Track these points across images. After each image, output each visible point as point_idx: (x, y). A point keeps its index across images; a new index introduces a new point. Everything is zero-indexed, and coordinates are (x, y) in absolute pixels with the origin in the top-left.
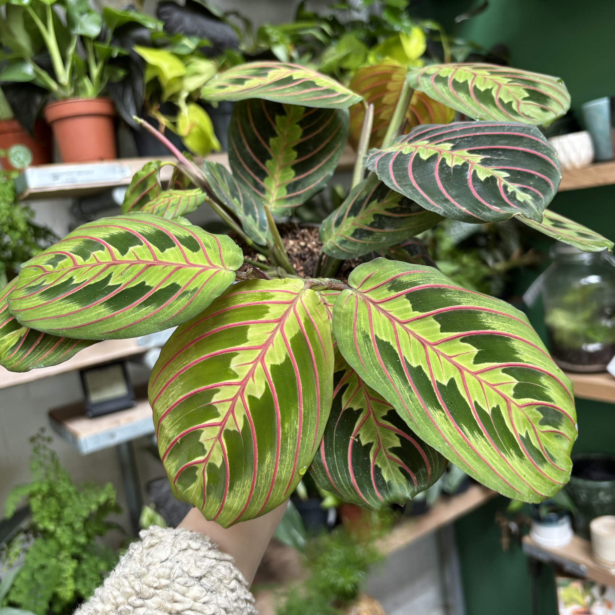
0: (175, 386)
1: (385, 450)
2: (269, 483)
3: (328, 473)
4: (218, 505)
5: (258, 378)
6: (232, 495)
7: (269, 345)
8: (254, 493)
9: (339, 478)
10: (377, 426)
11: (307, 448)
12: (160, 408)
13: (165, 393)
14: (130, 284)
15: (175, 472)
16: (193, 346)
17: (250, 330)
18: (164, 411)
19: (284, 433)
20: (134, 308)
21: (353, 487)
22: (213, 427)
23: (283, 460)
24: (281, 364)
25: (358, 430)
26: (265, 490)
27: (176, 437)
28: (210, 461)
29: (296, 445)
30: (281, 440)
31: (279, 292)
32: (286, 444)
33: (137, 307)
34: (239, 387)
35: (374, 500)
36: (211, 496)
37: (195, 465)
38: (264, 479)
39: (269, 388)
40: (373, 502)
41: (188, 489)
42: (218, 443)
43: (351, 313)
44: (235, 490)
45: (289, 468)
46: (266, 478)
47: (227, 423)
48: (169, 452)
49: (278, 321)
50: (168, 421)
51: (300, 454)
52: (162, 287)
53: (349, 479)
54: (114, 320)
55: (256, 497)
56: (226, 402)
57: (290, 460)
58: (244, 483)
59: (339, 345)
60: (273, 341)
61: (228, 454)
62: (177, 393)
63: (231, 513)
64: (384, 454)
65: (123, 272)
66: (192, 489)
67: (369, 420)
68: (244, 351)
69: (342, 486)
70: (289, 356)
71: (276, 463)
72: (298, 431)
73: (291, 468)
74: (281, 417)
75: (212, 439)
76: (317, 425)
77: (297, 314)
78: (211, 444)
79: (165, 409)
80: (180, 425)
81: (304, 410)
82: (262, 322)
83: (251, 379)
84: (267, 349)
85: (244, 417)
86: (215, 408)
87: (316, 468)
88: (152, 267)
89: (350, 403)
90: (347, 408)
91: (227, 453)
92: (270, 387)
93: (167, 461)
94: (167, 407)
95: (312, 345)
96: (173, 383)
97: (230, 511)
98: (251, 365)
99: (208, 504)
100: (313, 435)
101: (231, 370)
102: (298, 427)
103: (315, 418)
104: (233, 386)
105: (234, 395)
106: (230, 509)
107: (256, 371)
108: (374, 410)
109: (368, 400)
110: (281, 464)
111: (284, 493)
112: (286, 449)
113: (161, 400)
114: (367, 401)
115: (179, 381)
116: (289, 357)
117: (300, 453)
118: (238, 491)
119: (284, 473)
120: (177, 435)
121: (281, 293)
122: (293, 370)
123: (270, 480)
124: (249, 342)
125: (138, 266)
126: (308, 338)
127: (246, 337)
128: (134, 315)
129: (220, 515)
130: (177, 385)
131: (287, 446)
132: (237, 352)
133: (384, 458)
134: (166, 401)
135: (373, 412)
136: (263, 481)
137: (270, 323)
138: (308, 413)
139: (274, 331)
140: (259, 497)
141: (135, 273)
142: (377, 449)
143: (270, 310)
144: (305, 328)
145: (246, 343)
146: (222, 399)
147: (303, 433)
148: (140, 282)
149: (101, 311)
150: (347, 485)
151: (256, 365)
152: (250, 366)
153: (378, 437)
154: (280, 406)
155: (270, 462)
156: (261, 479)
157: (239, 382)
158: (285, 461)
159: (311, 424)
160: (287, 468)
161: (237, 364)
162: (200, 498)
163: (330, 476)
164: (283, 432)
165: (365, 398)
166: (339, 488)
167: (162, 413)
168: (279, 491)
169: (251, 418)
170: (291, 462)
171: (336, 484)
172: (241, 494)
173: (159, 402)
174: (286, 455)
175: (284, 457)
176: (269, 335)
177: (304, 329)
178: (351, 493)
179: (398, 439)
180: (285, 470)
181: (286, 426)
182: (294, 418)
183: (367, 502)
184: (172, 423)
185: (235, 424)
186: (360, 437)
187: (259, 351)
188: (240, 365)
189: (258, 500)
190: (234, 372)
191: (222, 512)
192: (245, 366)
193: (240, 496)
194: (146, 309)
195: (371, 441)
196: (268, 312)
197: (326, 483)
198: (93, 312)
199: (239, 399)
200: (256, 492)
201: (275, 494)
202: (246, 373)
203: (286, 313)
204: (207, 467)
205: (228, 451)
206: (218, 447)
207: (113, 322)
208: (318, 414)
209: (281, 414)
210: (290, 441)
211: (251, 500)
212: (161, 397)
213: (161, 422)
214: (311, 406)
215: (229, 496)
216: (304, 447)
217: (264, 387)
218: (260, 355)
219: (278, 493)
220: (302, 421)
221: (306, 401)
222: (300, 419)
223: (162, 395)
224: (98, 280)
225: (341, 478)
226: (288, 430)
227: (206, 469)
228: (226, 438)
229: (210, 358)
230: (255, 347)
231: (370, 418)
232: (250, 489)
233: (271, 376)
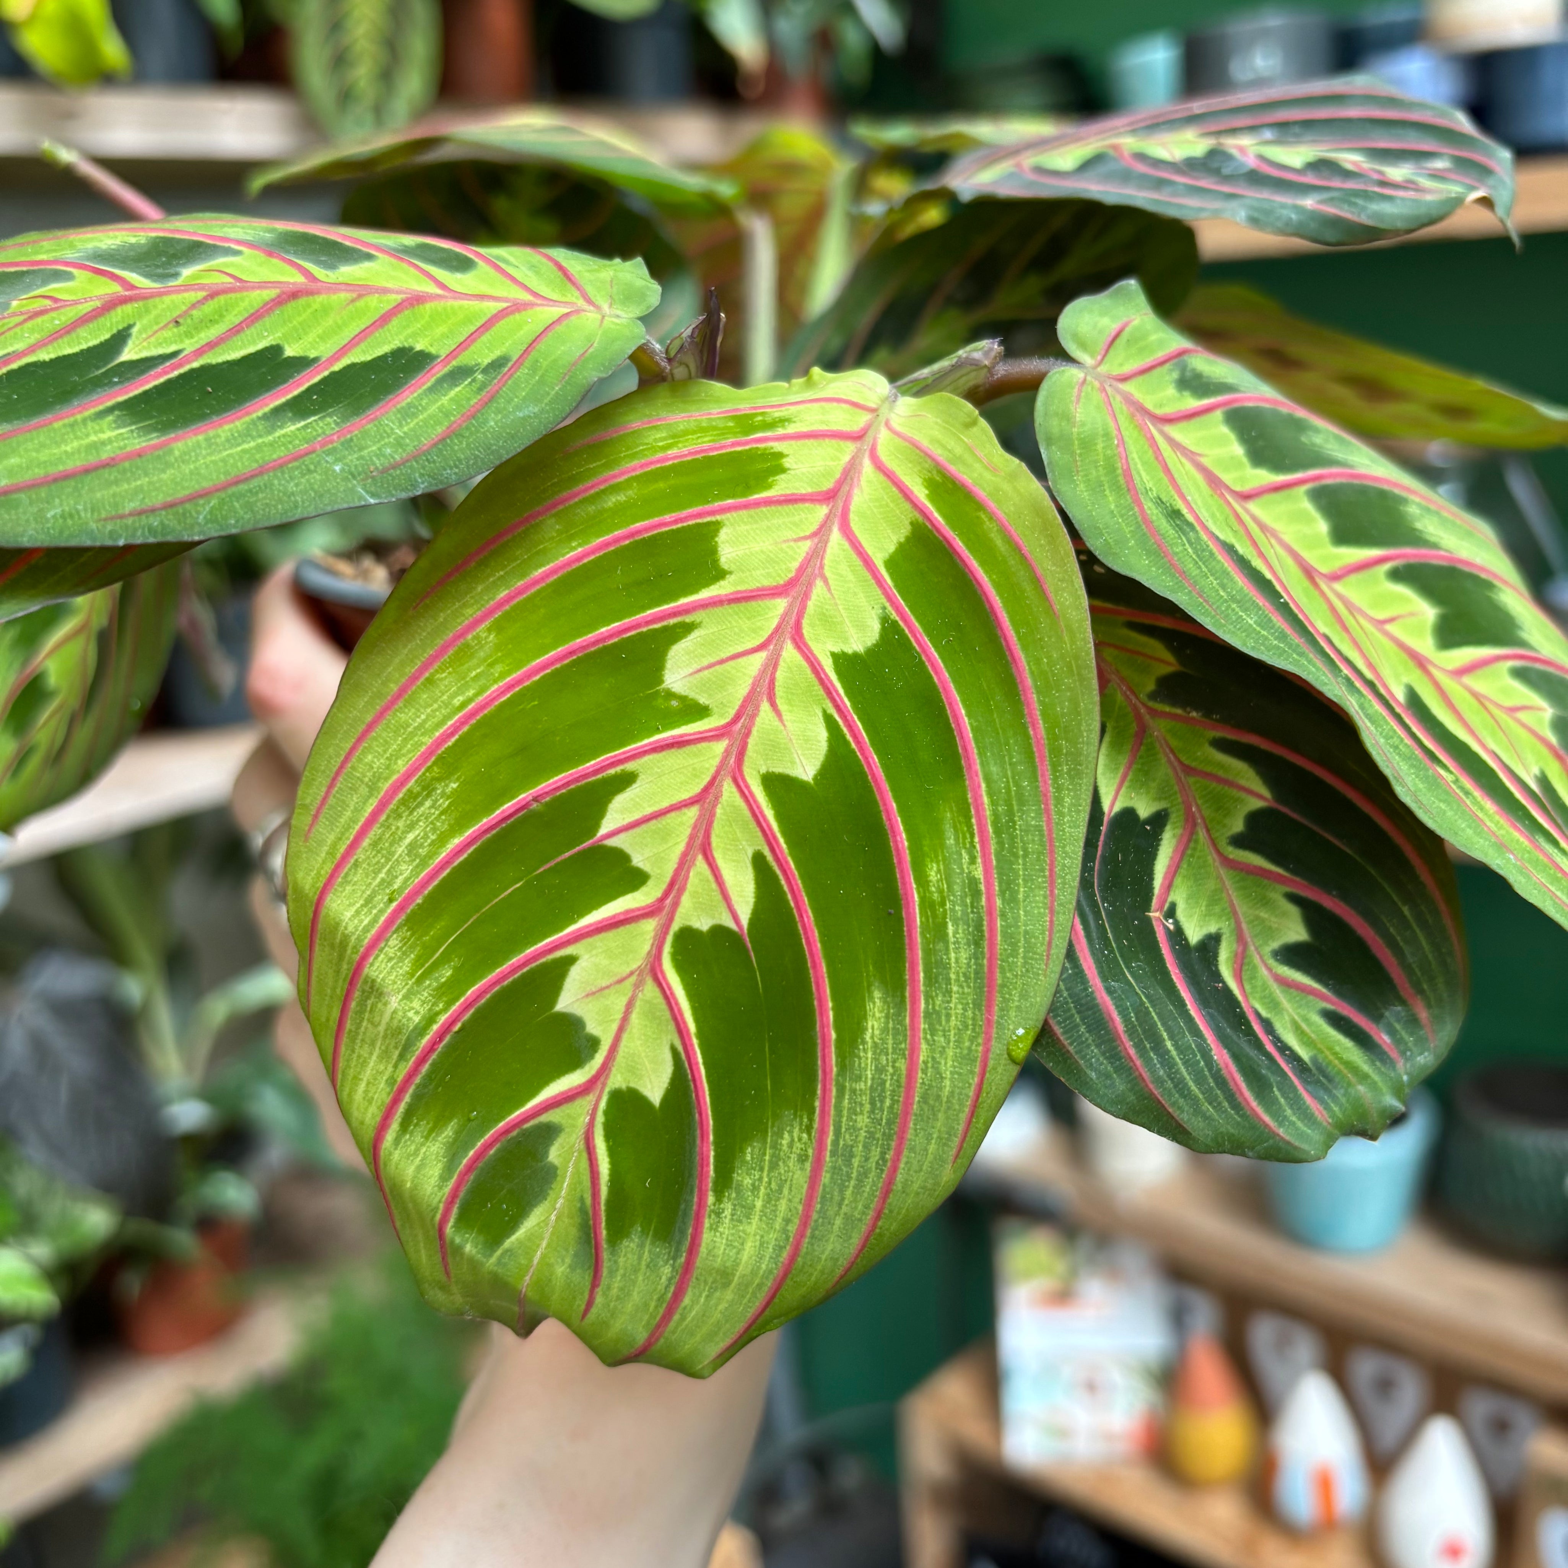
0: (421, 804)
1: (1261, 957)
2: (889, 1123)
3: (1125, 1037)
4: (667, 1271)
5: (789, 702)
6: (727, 1213)
7: (810, 585)
8: (826, 1178)
9: (1168, 1052)
10: (1223, 872)
11: (1029, 948)
12: (358, 912)
13: (374, 844)
14: (218, 350)
15: (444, 1178)
16: (489, 630)
17: (723, 537)
18: (375, 920)
19: (928, 904)
20: (253, 422)
21: (1221, 1082)
22: (622, 930)
23: (938, 1014)
24: (870, 651)
25: (1168, 886)
26: (875, 1154)
27: (443, 1018)
28: (617, 1080)
29: (985, 944)
30: (922, 933)
31: (809, 405)
32: (940, 946)
33: (265, 417)
34: (719, 747)
35: (1299, 1124)
36: (625, 1243)
37: (544, 1118)
38: (867, 1107)
39: (843, 737)
40: (1297, 1129)
41: (508, 1243)
42: (650, 990)
43: (1107, 435)
44: (739, 1189)
45: (967, 1044)
46: (872, 1103)
47: (686, 901)
48: (407, 1098)
49: (829, 499)
50: (401, 959)
51: (1004, 977)
52: (361, 355)
53: (1206, 1054)
54: (168, 465)
55: (837, 1198)
56: (673, 814)
57: (965, 1010)
58: (775, 1146)
59: (1094, 544)
60: (822, 567)
61: (700, 1034)
62: (434, 830)
63: (729, 1295)
64: (1264, 972)
65: (180, 316)
66: (533, 1238)
67: (1195, 849)
68: (718, 611)
69: (1180, 1086)
70: (894, 616)
71: (914, 1027)
72: (982, 887)
73: (972, 1039)
74: (909, 840)
75: (621, 981)
76: (1052, 852)
77: (893, 473)
78: (617, 1002)
79: (381, 911)
80: (455, 962)
81: (993, 803)
82: (769, 502)
83: (765, 706)
84: (806, 596)
85: (758, 861)
86: (621, 857)
87: (1071, 1029)
88: (302, 301)
89: (1123, 790)
90: (1117, 808)
91: (692, 1027)
92: (845, 730)
93: (397, 1141)
94: (391, 900)
95: (982, 564)
96: (410, 791)
97: (726, 1285)
98: (760, 658)
99: (617, 1283)
100: (1040, 896)
101: (670, 695)
102: (979, 872)
103: (1038, 828)
104: (693, 748)
105: (706, 779)
106: (725, 1276)
107: (780, 675)
108: (1207, 813)
109: (1182, 775)
110: (933, 1031)
111: (953, 1152)
112: (947, 967)
113: (358, 877)
114: (1179, 780)
115: (439, 779)
116: (895, 623)
117: (1003, 972)
118: (755, 1188)
119: (947, 1066)
120: (445, 1010)
121: (816, 405)
122: (921, 662)
123: (891, 1107)
124: (730, 579)
125: (242, 299)
126: (959, 544)
127: (716, 562)
128: (252, 444)
129: (676, 1317)
130: (428, 795)
131: (947, 952)
132: (688, 619)
133: (1265, 987)
134: (382, 875)
135: (1203, 818)
136: (863, 1121)
137: (801, 506)
138: (1010, 813)
139: (821, 533)
140: (848, 1193)
141: (233, 319)
142: (1236, 955)
143: (786, 462)
144: (939, 510)
145: (722, 583)
146: (648, 810)
147: (1002, 893)
148: (260, 346)
149: (104, 436)
150: (1200, 1080)
151: (779, 655)
152: (758, 660)
153: (1235, 913)
154: (897, 798)
155: (885, 1030)
156: (853, 1111)
157: (717, 729)
158: (948, 1016)
159: (1025, 856)
160: (959, 1042)
161: (696, 666)
162: (572, 1268)
163: (1132, 1052)
164: (923, 899)
165: (1170, 771)
166: (1170, 1095)
167: (366, 930)
168: (932, 1148)
169: (789, 859)
170: (970, 1013)
171: (1159, 1081)
172: (768, 1200)
173: (349, 888)
174: (949, 992)
175: (939, 1000)
176: (805, 547)
177: (936, 515)
178: (1218, 1107)
179: (1294, 911)
180: (950, 1053)
181: (933, 874)
182: (957, 839)
183: (1281, 1131)
184: (418, 963)
185: (718, 897)
186: (1180, 914)
187: (780, 605)
188: (711, 666)
189: (844, 1209)
190: (683, 699)
191: (687, 1301)
192: (732, 663)
193: (764, 1206)
194: (306, 427)
195: (1212, 929)
196: (783, 470)
197: (1121, 1085)
198: (64, 441)
199: (728, 789)
200: (835, 1170)
201: (915, 1166)
202: (741, 690)
203: (849, 474)
204: (606, 1113)
205: (697, 1020)
206: (650, 1014)
207: (163, 471)
208: (1047, 811)
209: (907, 831)
210: (956, 932)
211: (815, 1216)
212: (356, 865)
213: (366, 970)
214: (1017, 784)
215: (718, 1214)
216: (1014, 946)
217: (823, 735)
218: (784, 618)
219: (930, 1157)
220: (993, 847)
221: (994, 769)
222: (984, 842)
223: (360, 854)
224: (68, 347)
225: (1174, 1053)
226: (940, 891)
227: (600, 1119)
228: (681, 967)
229: (573, 664)
230: (758, 589)
231: (1197, 841)
232: (808, 1166)
233: (841, 691)
